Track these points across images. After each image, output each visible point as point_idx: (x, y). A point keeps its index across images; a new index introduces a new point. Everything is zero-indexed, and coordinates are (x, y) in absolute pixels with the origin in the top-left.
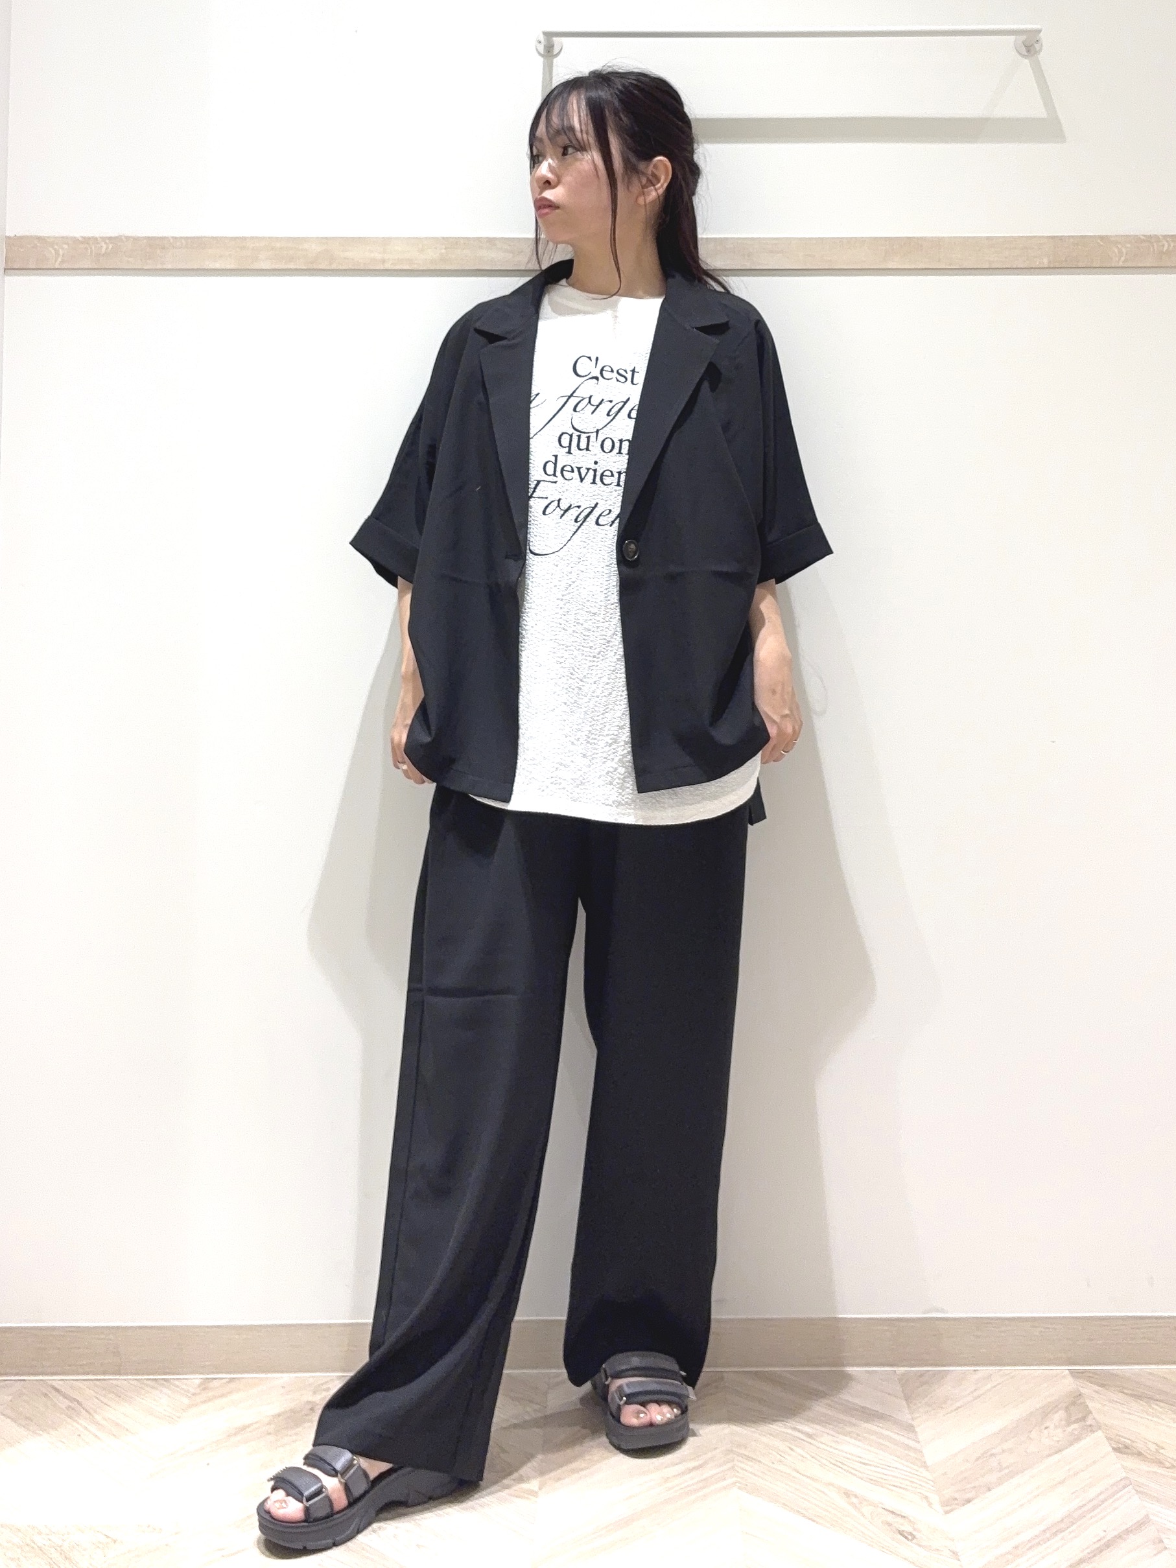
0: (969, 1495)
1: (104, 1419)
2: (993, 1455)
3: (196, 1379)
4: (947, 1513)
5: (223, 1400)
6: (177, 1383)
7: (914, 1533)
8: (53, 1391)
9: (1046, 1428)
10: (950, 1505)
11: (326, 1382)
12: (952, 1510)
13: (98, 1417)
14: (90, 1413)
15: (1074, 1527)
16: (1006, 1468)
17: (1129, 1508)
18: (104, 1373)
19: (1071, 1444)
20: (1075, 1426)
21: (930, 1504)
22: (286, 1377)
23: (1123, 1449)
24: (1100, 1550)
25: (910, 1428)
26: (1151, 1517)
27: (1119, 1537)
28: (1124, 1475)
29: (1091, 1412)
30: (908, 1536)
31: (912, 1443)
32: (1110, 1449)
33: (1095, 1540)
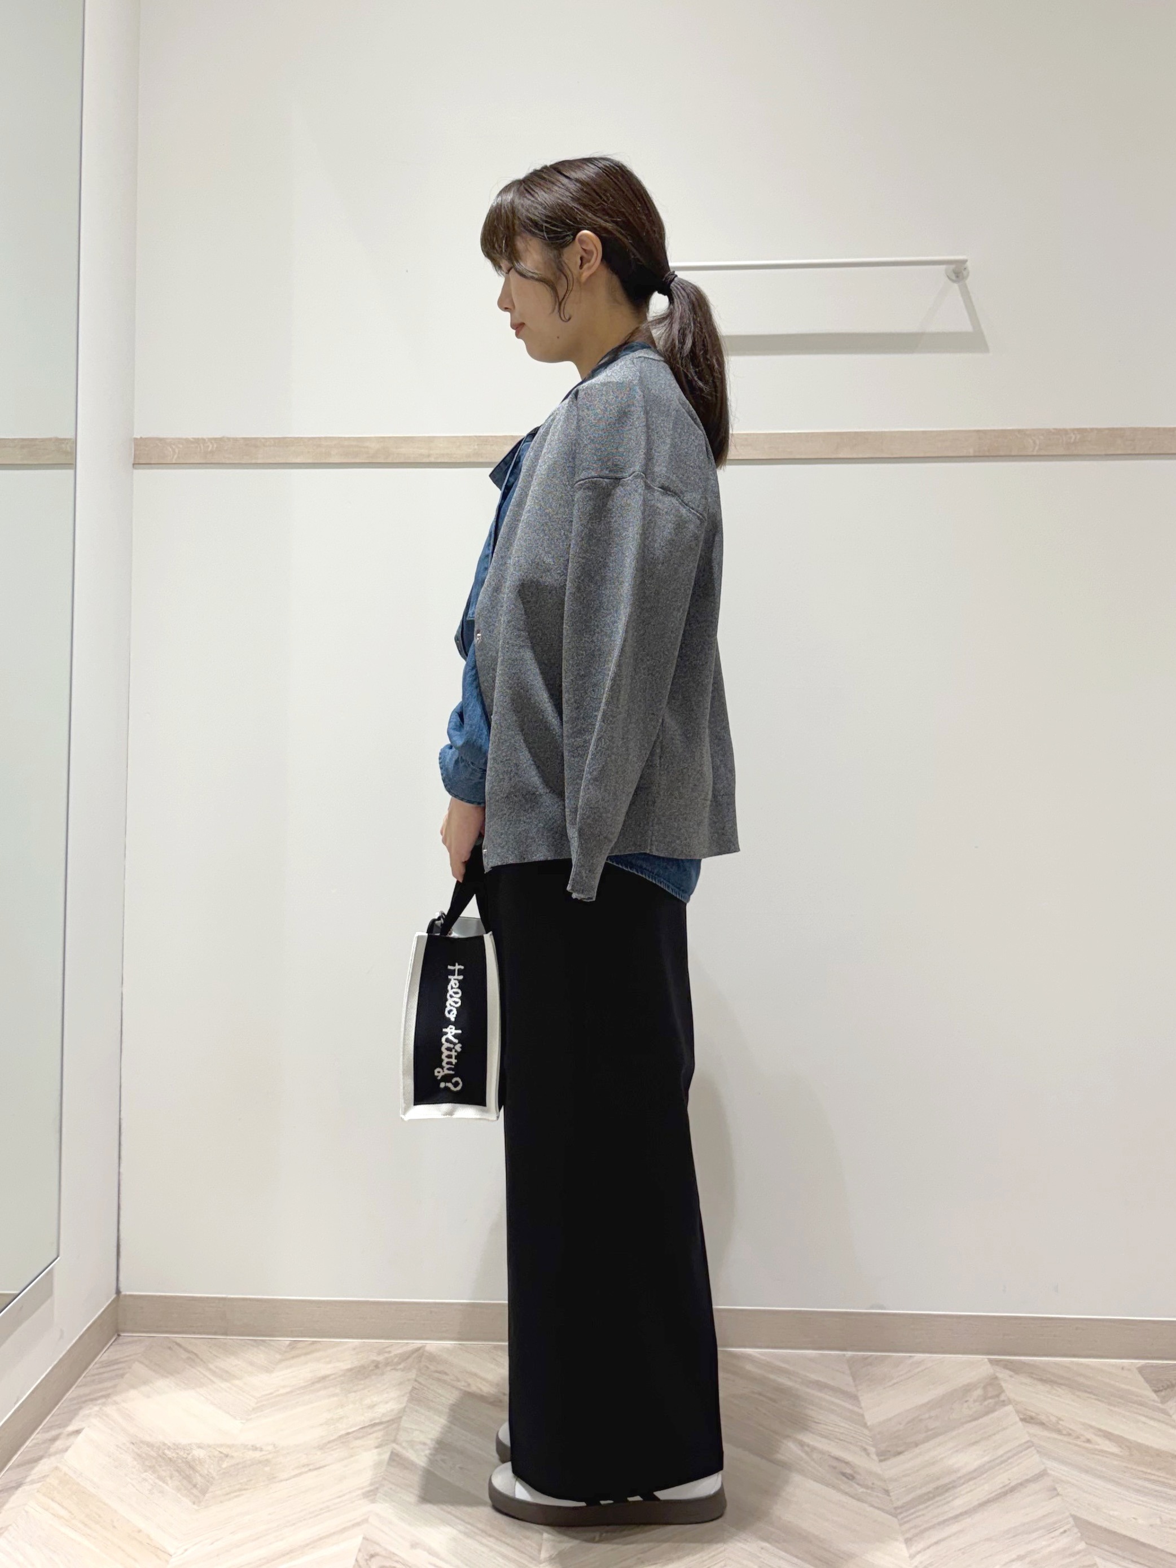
0: (899, 1449)
1: (216, 1367)
2: (921, 1420)
3: (287, 1340)
4: (881, 1461)
5: (309, 1357)
6: (272, 1343)
7: (855, 1475)
8: (176, 1346)
9: (966, 1401)
10: (884, 1456)
11: (388, 1347)
12: (885, 1460)
13: (211, 1366)
14: (204, 1362)
15: (985, 1476)
16: (932, 1430)
17: (1031, 1463)
18: (215, 1333)
19: (987, 1413)
20: (990, 1401)
21: (868, 1454)
22: (357, 1342)
23: (1028, 1419)
24: (1005, 1494)
25: (854, 1398)
26: (1049, 1472)
27: (1021, 1484)
28: (1028, 1439)
29: (1002, 1391)
30: (851, 1478)
31: (856, 1409)
32: (1018, 1419)
33: (1001, 1486)
